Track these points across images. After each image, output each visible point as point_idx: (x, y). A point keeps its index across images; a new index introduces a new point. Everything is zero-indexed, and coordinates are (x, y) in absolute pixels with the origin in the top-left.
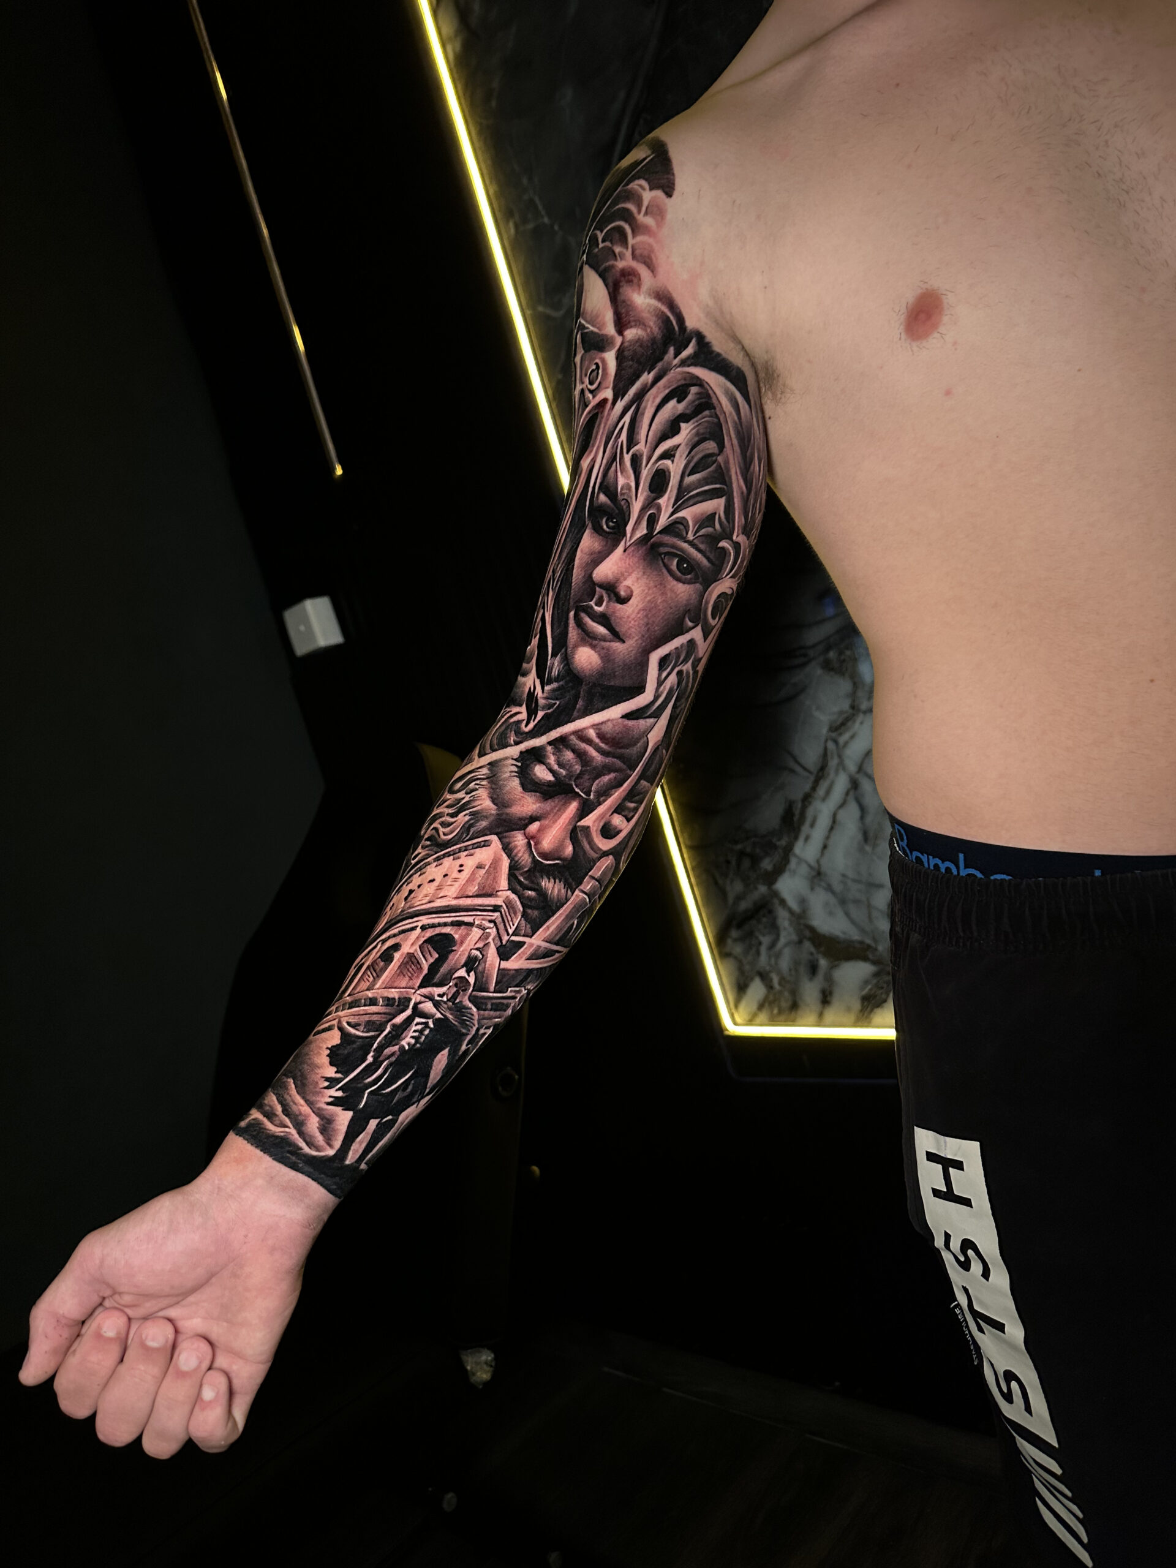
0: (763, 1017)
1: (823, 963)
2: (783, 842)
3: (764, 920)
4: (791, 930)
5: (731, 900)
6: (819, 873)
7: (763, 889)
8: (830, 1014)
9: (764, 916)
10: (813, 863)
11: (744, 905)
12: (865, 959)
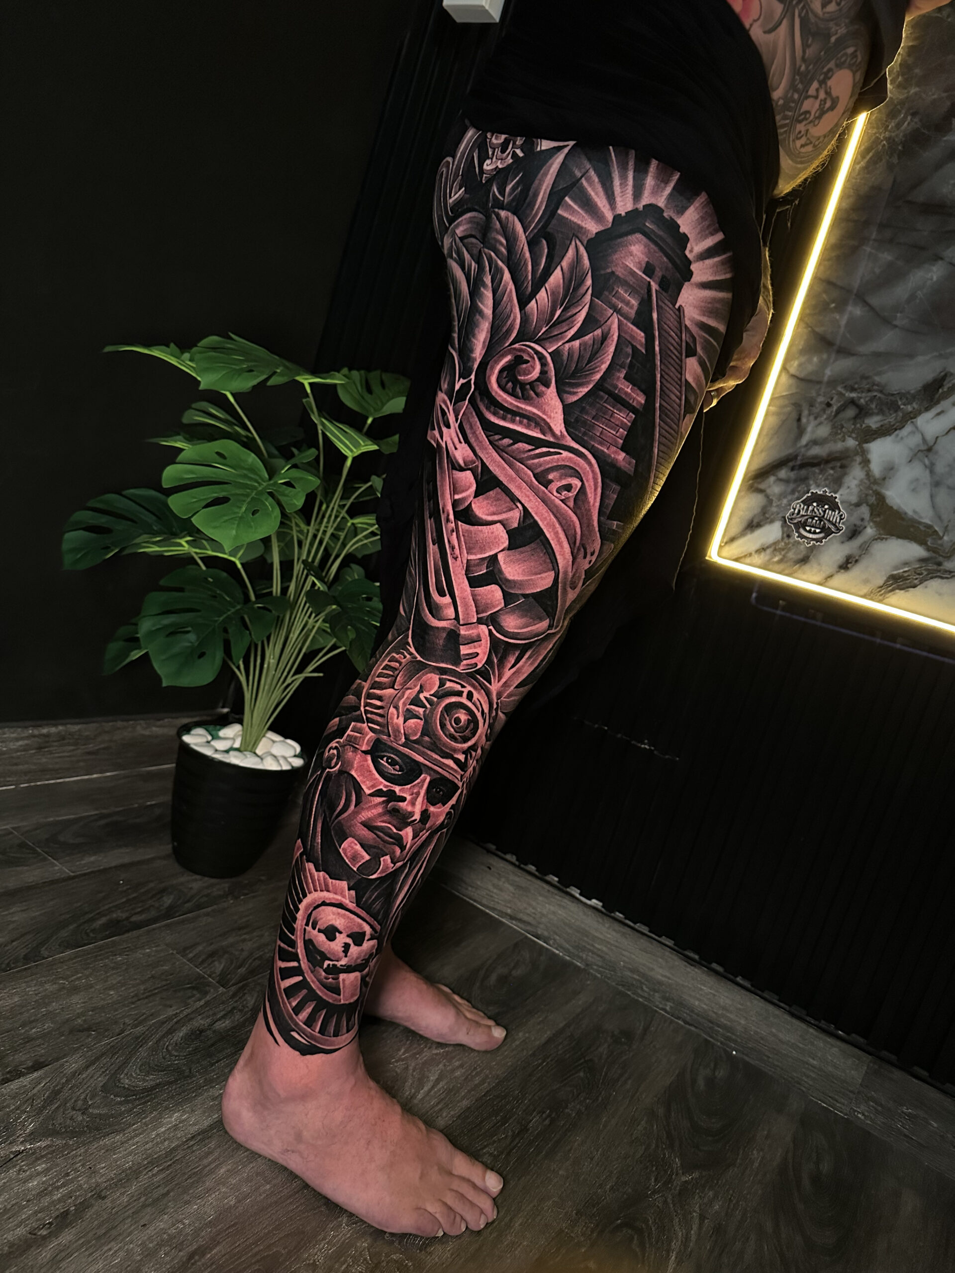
0: (758, 559)
1: (870, 531)
2: (909, 408)
3: (831, 472)
4: (855, 490)
5: (804, 440)
6: (930, 450)
7: (851, 443)
8: (841, 578)
9: (832, 468)
10: (930, 437)
11: (816, 451)
12: (922, 542)
